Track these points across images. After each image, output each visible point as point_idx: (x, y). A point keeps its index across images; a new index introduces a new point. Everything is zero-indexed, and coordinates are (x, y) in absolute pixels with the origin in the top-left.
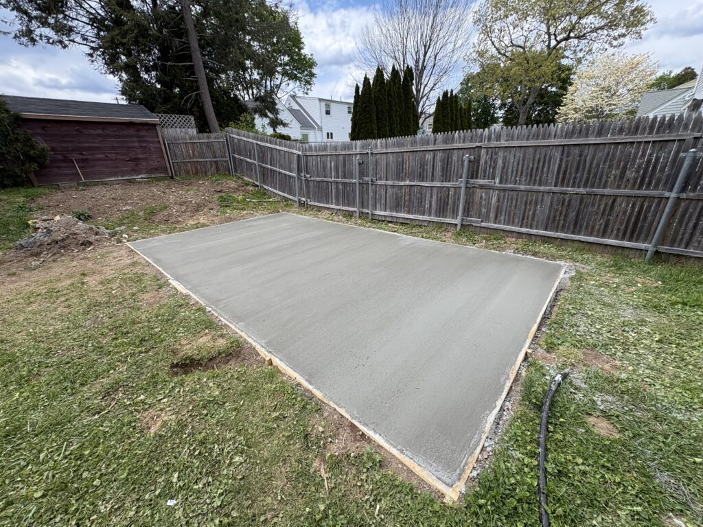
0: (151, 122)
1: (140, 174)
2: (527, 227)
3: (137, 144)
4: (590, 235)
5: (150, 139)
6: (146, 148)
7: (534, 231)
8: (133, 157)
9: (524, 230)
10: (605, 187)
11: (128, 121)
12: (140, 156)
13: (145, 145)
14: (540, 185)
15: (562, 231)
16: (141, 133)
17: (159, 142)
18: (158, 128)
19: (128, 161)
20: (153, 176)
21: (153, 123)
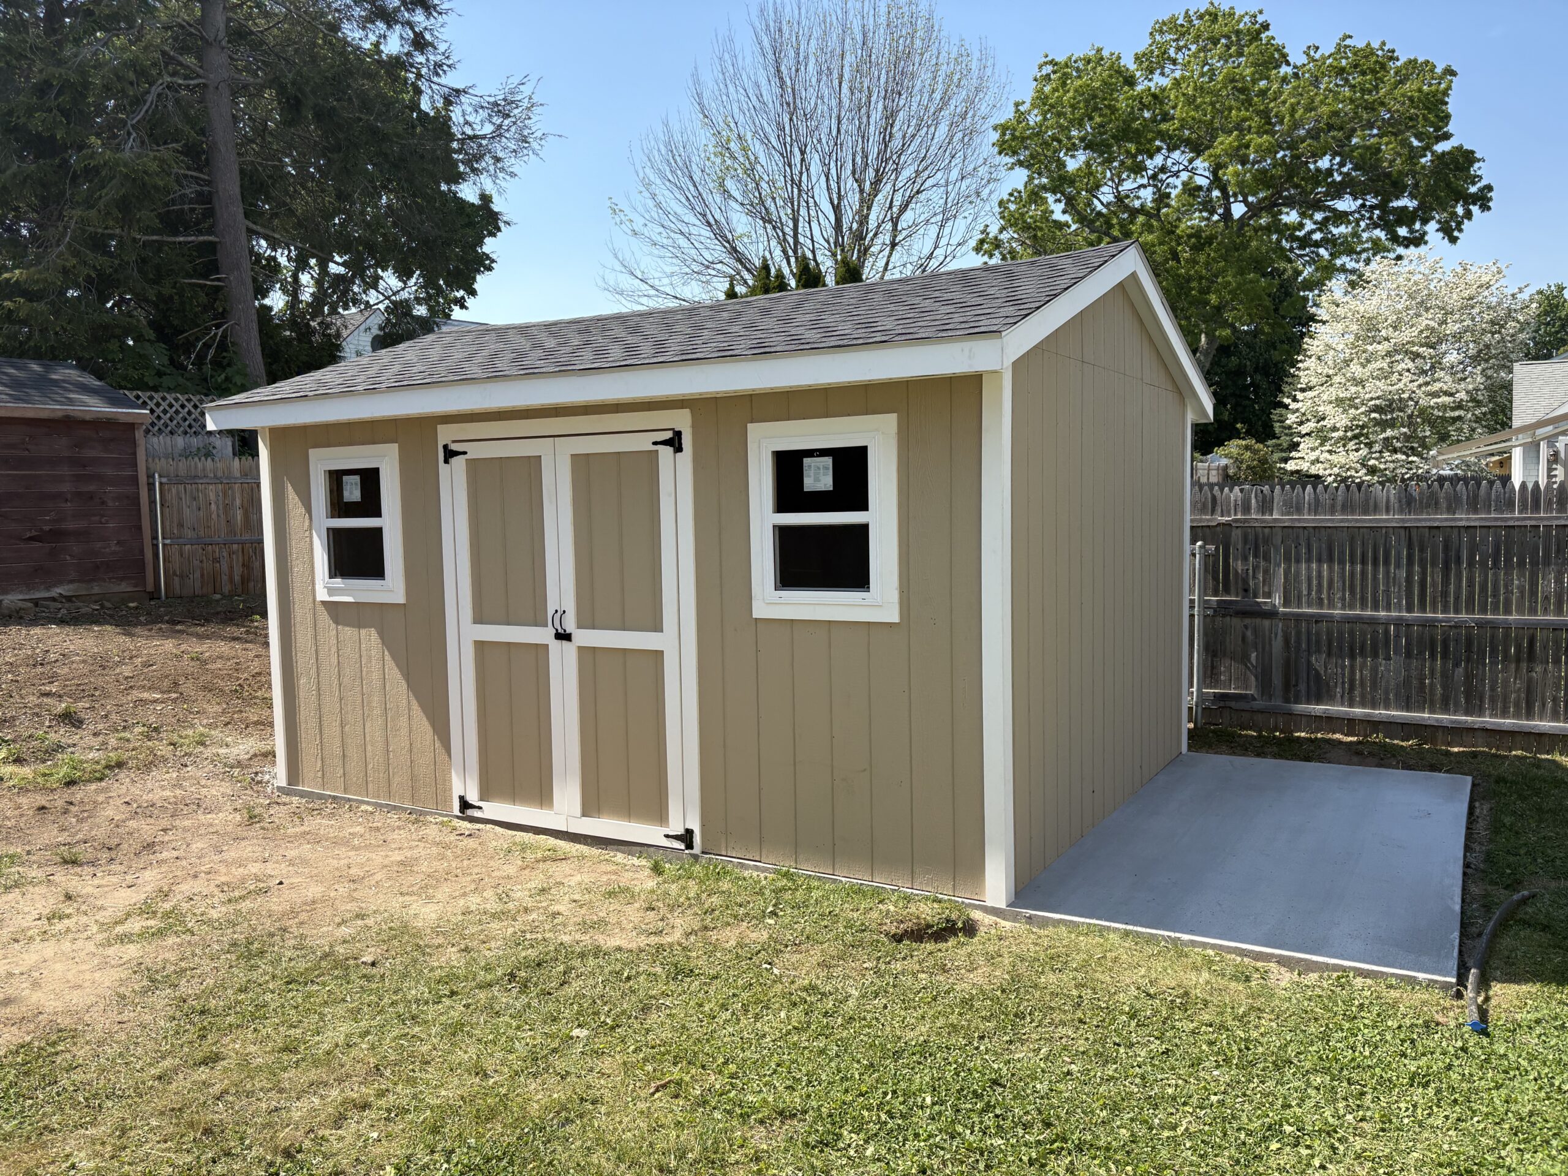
0: (123, 419)
1: (60, 583)
2: (1364, 706)
3: (66, 487)
4: (1504, 714)
5: (109, 472)
6: (91, 496)
7: (1381, 713)
8: (47, 528)
9: (1358, 711)
10: (1507, 611)
11: (60, 414)
12: (70, 525)
13: (92, 488)
14: (1376, 608)
15: (1445, 709)
16: (90, 453)
17: (135, 480)
18: (139, 434)
19: (31, 539)
20: (96, 590)
21: (130, 420)
